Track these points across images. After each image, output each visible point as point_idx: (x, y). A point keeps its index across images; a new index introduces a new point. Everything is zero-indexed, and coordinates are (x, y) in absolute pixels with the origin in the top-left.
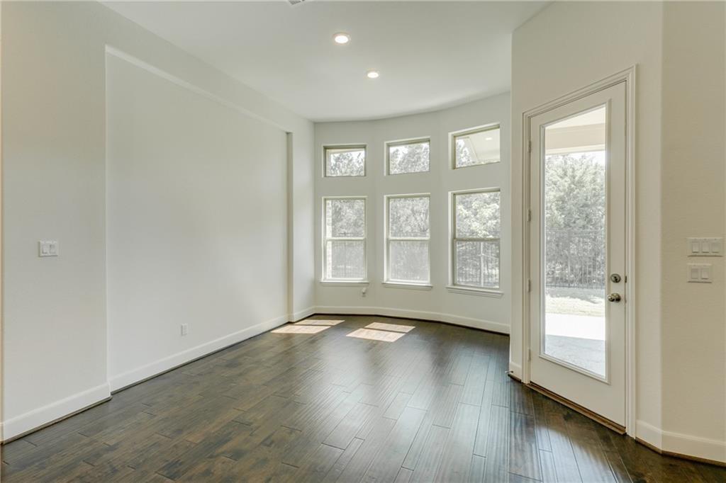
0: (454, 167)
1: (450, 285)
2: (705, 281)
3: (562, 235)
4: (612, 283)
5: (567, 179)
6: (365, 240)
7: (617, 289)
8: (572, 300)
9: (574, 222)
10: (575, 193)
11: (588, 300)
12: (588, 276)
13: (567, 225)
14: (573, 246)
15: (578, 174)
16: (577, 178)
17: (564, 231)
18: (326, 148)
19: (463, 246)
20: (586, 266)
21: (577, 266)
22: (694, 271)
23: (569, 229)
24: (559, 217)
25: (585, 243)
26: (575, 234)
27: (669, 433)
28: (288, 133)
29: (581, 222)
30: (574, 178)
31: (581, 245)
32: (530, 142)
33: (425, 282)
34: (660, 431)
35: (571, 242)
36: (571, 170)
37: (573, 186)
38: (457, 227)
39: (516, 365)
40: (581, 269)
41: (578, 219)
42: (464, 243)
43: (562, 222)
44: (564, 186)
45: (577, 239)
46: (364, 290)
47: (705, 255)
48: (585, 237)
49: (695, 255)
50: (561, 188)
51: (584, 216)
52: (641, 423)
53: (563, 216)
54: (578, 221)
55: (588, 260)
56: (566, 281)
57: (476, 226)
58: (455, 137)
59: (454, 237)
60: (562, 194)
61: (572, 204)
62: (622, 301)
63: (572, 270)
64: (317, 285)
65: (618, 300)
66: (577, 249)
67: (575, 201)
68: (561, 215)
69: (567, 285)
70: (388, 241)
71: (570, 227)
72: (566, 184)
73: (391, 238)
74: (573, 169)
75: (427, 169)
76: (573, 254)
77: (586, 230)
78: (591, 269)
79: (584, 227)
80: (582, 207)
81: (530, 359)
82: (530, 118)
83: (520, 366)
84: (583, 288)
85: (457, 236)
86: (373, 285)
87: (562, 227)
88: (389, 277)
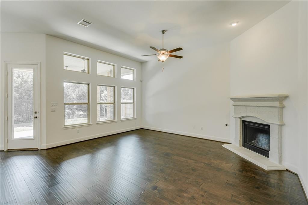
2: (54, 111)
3: (17, 102)
4: (35, 114)
5: (19, 79)
8: (23, 127)
9: (23, 97)
10: (24, 85)
11: (29, 126)
12: (30, 118)
13: (20, 98)
14: (23, 107)
15: (25, 78)
16: (24, 80)
17: (18, 100)
20: (28, 114)
21: (25, 115)
22: (52, 109)
23: (21, 100)
24: (16, 95)
25: (28, 105)
26: (24, 101)
27: (48, 144)
29: (26, 97)
30: (23, 79)
31: (27, 106)
32: (7, 72)
34: (45, 145)
35: (22, 105)
36: (21, 75)
37: (22, 82)
40: (26, 116)
41: (25, 96)
43: (18, 97)
44: (18, 82)
45: (25, 103)
47: (54, 106)
48: (28, 103)
49: (52, 106)
50: (17, 82)
51: (28, 94)
52: (42, 145)
53: (18, 94)
54: (25, 97)
55: (30, 112)
56: (20, 121)
60: (17, 85)
61: (23, 90)
63: (22, 116)
65: (36, 118)
66: (25, 108)
67: (24, 89)
68: (17, 94)
69: (20, 122)
71: (21, 99)
72: (20, 81)
74: (23, 75)
76: (23, 110)
77: (29, 100)
78: (31, 115)
79: (28, 99)
80: (27, 91)
81: (8, 142)
83: (3, 146)
84: (27, 122)
87: (18, 99)
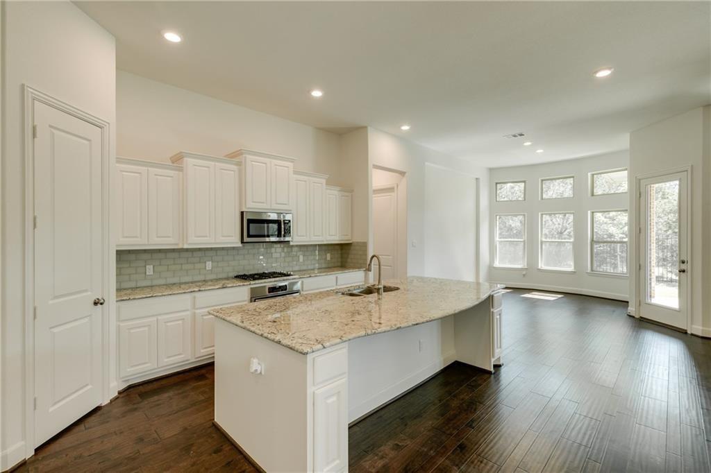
0: (593, 195)
1: (589, 270)
4: (681, 264)
6: (524, 241)
7: (683, 267)
18: (497, 184)
19: (600, 246)
27: (705, 328)
28: (477, 179)
32: (640, 192)
33: (571, 269)
34: (701, 328)
38: (595, 230)
39: (632, 309)
42: (602, 245)
46: (524, 273)
52: (694, 326)
57: (613, 230)
58: (593, 175)
59: (592, 240)
62: (686, 273)
64: (491, 268)
65: (684, 271)
70: (542, 242)
73: (544, 240)
75: (572, 196)
81: (640, 305)
82: (640, 180)
83: (634, 309)
85: (595, 239)
86: (531, 270)
88: (542, 265)
